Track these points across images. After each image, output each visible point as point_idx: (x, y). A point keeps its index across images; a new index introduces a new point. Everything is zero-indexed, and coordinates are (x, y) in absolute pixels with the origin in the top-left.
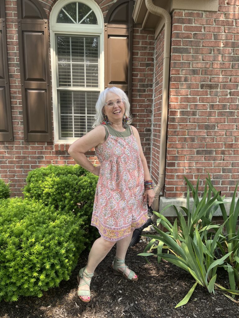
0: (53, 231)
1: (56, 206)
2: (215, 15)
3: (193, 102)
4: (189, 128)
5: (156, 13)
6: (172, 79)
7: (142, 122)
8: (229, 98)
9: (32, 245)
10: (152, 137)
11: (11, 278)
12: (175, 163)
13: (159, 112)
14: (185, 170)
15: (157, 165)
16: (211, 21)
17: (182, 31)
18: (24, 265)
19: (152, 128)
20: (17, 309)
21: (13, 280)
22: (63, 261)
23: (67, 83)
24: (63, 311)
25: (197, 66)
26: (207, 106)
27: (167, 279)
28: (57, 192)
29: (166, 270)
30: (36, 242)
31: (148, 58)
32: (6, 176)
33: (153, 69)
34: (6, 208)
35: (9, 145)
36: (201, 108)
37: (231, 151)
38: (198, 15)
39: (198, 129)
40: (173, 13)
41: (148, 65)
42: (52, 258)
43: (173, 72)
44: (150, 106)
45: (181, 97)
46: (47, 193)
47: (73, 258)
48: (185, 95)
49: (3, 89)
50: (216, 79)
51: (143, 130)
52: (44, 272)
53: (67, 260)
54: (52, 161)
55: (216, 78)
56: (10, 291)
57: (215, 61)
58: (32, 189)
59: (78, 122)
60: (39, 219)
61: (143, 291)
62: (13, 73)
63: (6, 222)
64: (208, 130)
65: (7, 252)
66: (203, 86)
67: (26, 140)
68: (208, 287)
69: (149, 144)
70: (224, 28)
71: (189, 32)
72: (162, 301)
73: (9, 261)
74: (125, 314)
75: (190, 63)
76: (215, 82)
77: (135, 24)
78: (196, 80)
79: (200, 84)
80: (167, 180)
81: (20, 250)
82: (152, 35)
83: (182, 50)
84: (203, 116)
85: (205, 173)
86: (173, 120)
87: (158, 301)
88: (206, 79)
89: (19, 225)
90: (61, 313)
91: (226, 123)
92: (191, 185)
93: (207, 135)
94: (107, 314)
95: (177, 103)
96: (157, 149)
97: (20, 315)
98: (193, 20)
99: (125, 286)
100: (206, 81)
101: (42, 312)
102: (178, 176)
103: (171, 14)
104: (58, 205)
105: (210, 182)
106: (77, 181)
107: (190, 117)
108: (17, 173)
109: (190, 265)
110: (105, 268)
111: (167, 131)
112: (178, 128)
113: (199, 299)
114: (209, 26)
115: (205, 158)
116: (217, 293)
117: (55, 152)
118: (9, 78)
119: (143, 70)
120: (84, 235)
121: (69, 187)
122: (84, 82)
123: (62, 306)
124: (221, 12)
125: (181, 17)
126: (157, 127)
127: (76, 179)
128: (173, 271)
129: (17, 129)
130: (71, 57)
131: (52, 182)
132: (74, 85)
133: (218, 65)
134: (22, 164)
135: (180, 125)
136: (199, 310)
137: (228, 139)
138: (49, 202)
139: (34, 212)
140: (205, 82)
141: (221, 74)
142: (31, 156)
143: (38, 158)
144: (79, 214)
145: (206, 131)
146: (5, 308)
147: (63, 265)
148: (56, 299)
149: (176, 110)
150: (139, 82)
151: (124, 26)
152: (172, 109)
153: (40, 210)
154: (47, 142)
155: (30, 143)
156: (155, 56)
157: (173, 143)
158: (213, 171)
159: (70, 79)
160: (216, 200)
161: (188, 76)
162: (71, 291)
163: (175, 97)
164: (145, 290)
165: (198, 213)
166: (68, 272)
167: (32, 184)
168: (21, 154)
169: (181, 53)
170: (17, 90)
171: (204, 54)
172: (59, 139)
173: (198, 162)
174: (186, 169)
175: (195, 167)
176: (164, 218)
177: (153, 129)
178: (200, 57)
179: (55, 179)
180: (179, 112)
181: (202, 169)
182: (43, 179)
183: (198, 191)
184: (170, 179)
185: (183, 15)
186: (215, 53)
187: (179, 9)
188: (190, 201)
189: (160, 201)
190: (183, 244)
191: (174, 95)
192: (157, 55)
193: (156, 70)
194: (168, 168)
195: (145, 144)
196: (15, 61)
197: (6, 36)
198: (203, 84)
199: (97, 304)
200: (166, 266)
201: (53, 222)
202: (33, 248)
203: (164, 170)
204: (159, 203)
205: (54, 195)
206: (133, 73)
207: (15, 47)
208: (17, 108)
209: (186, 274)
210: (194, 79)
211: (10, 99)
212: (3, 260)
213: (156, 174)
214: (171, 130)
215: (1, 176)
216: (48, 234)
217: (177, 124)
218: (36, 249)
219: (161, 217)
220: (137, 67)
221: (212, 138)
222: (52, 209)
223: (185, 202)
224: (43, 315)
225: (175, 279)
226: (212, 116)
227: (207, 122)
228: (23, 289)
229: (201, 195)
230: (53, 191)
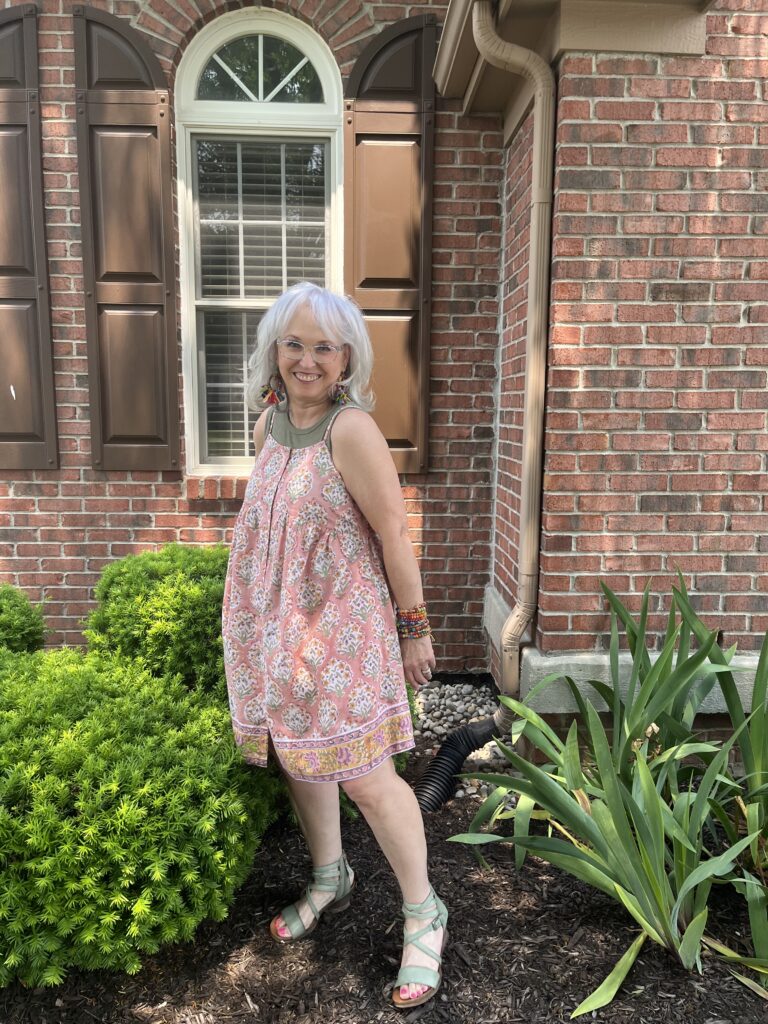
0: (177, 760)
1: (186, 675)
2: (695, 67)
3: (626, 343)
4: (614, 427)
5: (507, 63)
6: (560, 271)
7: (466, 408)
8: (745, 328)
9: (110, 804)
10: (498, 455)
11: (41, 909)
12: (570, 537)
13: (518, 375)
14: (602, 561)
15: (511, 546)
16: (683, 86)
17: (589, 118)
18: (83, 867)
19: (497, 425)
20: (60, 1010)
21: (49, 916)
22: (207, 857)
23: (228, 287)
24: (208, 1022)
25: (640, 230)
26: (672, 355)
27: (545, 921)
28: (191, 632)
29: (542, 892)
30: (123, 793)
31: (483, 206)
32: (32, 580)
33: (500, 238)
34: (30, 682)
35: (44, 480)
36: (653, 361)
37: (753, 501)
38: (641, 67)
39: (645, 430)
40: (562, 62)
41: (481, 226)
42: (171, 846)
43: (560, 247)
44: (490, 355)
45: (588, 325)
46: (160, 635)
47: (241, 846)
48: (600, 322)
49: (28, 306)
50: (701, 269)
51: (467, 432)
52: (147, 892)
53: (219, 855)
54: (178, 531)
55: (701, 265)
56: (37, 952)
57: (698, 211)
58: (113, 620)
60: (132, 717)
61: (468, 960)
62: (60, 256)
63: (30, 727)
64: (677, 433)
66: (660, 292)
67: (98, 464)
68: (680, 951)
69: (487, 477)
70: (726, 106)
71: (612, 122)
72: (527, 994)
73: (36, 854)
75: (615, 219)
76: (697, 279)
77: (443, 99)
78: (635, 272)
79: (648, 284)
80: (545, 593)
81: (73, 820)
82: (496, 133)
83: (590, 178)
84: (659, 386)
85: (667, 571)
86: (564, 401)
87: (517, 995)
88: (670, 268)
89: (68, 741)
91: (736, 410)
92: (623, 612)
93: (675, 449)
95: (576, 347)
96: (511, 492)
100: (668, 275)
102: (580, 581)
103: (554, 65)
104: (195, 674)
105: (686, 603)
107: (616, 390)
108: (67, 570)
109: (622, 876)
111: (544, 435)
112: (580, 425)
113: (651, 988)
114: (677, 101)
115: (668, 522)
116: (711, 968)
117: (188, 505)
118: (48, 273)
119: (468, 243)
122: (280, 283)
123: (202, 1005)
124: (714, 58)
125: (584, 76)
126: (511, 423)
128: (566, 893)
129: (69, 431)
130: (240, 205)
131: (177, 599)
132: (248, 293)
133: (708, 224)
134: (83, 541)
135: (587, 416)
137: (743, 460)
138: (167, 665)
139: (119, 696)
140: (664, 277)
141: (718, 253)
142: (111, 517)
143: (136, 521)
145: (670, 434)
146: (22, 1006)
147: (206, 871)
148: (183, 982)
149: (572, 369)
150: (453, 281)
151: (409, 107)
152: (560, 365)
153: (139, 690)
154: (164, 472)
155: (111, 475)
156: (506, 198)
157: (564, 473)
158: (695, 567)
159: (237, 272)
160: (707, 660)
161: (610, 259)
162: (234, 954)
163: (568, 328)
164: (474, 958)
165: (648, 702)
166: (224, 892)
167: (113, 605)
168: (80, 510)
169: (587, 187)
171: (660, 190)
172: (202, 461)
173: (643, 537)
174: (607, 559)
175: (634, 551)
176: (535, 719)
177: (498, 429)
178: (650, 200)
179: (187, 589)
180: (581, 375)
181: (660, 557)
182: (147, 591)
183: (648, 630)
184: (555, 590)
185: (591, 68)
186: (696, 186)
187: (579, 51)
188: (620, 663)
189: (523, 662)
190: (598, 803)
191: (566, 322)
192: (511, 194)
193: (507, 242)
194: (549, 555)
195: (475, 477)
196: (68, 219)
197: (42, 141)
198: (659, 285)
199: (316, 1002)
200: (544, 878)
201: (177, 728)
202: (114, 813)
203: (536, 561)
204: (520, 669)
205: (181, 641)
206: (436, 250)
207: (68, 175)
208: (72, 366)
209: (607, 905)
210: (630, 269)
211: (52, 338)
212: (17, 851)
213: (509, 573)
214: (557, 432)
215: (17, 580)
216: (160, 769)
217: (576, 415)
218: (121, 817)
219: (524, 714)
220: (449, 232)
221: (690, 456)
222: (175, 686)
223: (603, 666)
225: (573, 923)
226: (689, 388)
227: (674, 405)
228: (80, 945)
229: (656, 643)
230: (177, 628)
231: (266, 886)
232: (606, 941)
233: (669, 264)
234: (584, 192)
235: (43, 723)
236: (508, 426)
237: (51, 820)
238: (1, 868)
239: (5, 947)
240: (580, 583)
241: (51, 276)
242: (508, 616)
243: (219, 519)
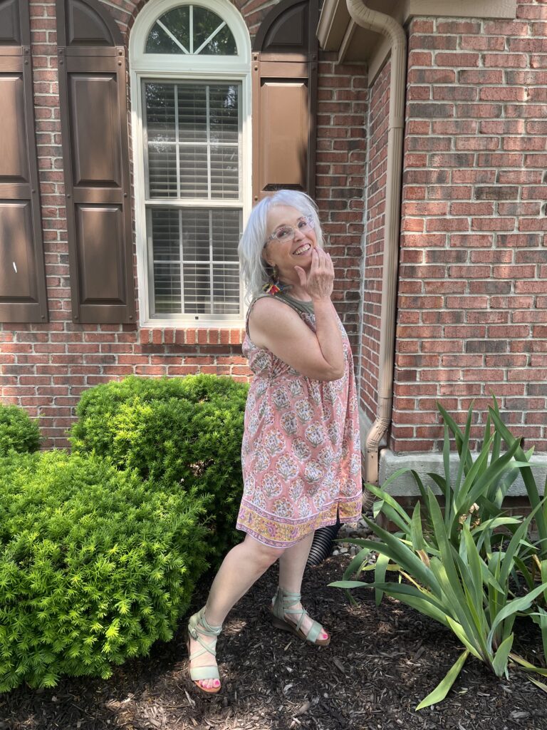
0: (136, 529)
1: (142, 469)
2: (509, 28)
3: (457, 230)
4: (448, 292)
5: (371, 25)
6: (409, 177)
7: (340, 278)
8: (543, 219)
9: (90, 560)
10: (363, 312)
11: (41, 634)
12: (416, 371)
13: (378, 254)
14: (438, 388)
15: (372, 378)
16: (499, 42)
17: (431, 66)
18: (71, 604)
19: (362, 290)
20: (55, 704)
21: (46, 638)
22: (158, 597)
23: (168, 191)
24: (159, 713)
25: (468, 147)
26: (490, 239)
27: (397, 642)
28: (145, 438)
29: (394, 621)
30: (99, 552)
31: (353, 130)
32: (32, 402)
33: (365, 155)
34: (31, 474)
35: (38, 330)
36: (477, 244)
38: (469, 26)
39: (470, 293)
40: (411, 24)
41: (352, 146)
42: (133, 589)
43: (410, 161)
44: (358, 239)
45: (429, 218)
46: (123, 441)
47: (182, 589)
48: (438, 215)
49: (25, 205)
50: (512, 176)
51: (341, 296)
52: (116, 621)
54: (134, 367)
55: (511, 174)
56: (39, 663)
57: (510, 133)
58: (89, 430)
59: (192, 279)
60: (104, 499)
61: (342, 668)
62: (48, 168)
63: (31, 506)
64: (493, 296)
66: (482, 193)
67: (77, 319)
68: (494, 663)
69: (355, 328)
70: (531, 57)
71: (448, 68)
72: (385, 693)
73: (37, 595)
74: (299, 722)
75: (450, 139)
76: (509, 183)
77: (324, 52)
78: (462, 179)
79: (473, 187)
80: (397, 411)
81: (63, 571)
82: (363, 77)
83: (431, 109)
84: (480, 262)
85: (485, 395)
86: (412, 271)
87: (377, 694)
88: (489, 176)
89: (57, 517)
90: (155, 716)
91: (536, 279)
92: (453, 424)
93: (491, 308)
94: (257, 721)
95: (420, 233)
96: (373, 339)
97: (62, 718)
98: (458, 41)
99: (299, 656)
100: (488, 180)
101: (113, 714)
102: (422, 402)
103: (405, 26)
104: (148, 469)
105: (499, 418)
106: (189, 414)
107: (449, 265)
108: (55, 395)
109: (453, 611)
110: (254, 613)
111: (397, 297)
112: (423, 290)
113: (472, 690)
114: (495, 53)
115: (485, 360)
116: (516, 676)
117: (141, 348)
118: (39, 180)
119: (342, 158)
120: (207, 538)
121: (171, 428)
122: (206, 188)
123: (155, 701)
124: (522, 21)
125: (428, 35)
126: (373, 289)
127: (188, 410)
128: (412, 622)
129: (55, 296)
130: (177, 131)
131: (135, 415)
132: (183, 195)
133: (518, 143)
134: (67, 374)
135: (428, 283)
136: (473, 716)
137: (541, 315)
138: (128, 462)
139: (94, 484)
140: (485, 182)
141: (524, 164)
142: (86, 357)
143: (104, 360)
144: (194, 489)
145: (488, 297)
146: (28, 701)
147: (157, 607)
148: (142, 684)
149: (418, 249)
150: (331, 186)
151: (300, 58)
152: (409, 247)
153: (108, 480)
154: (124, 325)
155: (85, 326)
156: (369, 125)
157: (411, 325)
158: (505, 392)
159: (175, 180)
160: (513, 459)
161: (446, 169)
162: (178, 665)
163: (415, 220)
164: (347, 667)
165: (471, 488)
166: (170, 621)
167: (89, 419)
168: (64, 352)
169: (430, 116)
170: (57, 207)
171: (483, 118)
172: (151, 317)
173: (468, 371)
174: (442, 386)
175: (461, 381)
176: (390, 500)
177: (363, 293)
178: (475, 125)
179: (142, 408)
180: (424, 254)
181: (480, 385)
182: (113, 409)
183: (471, 437)
184: (404, 409)
185: (432, 29)
186: (508, 115)
187: (424, 16)
188: (450, 460)
189: (381, 460)
190: (435, 560)
191: (413, 215)
192: (373, 122)
193: (370, 155)
194: (400, 384)
196: (53, 141)
197: (33, 84)
198: (482, 187)
199: (236, 698)
200: (396, 612)
201: (135, 507)
202: (92, 566)
203: (390, 388)
204: (379, 465)
205: (137, 445)
206: (318, 163)
207: (53, 109)
208: (57, 248)
209: (441, 631)
210: (460, 177)
211: (42, 228)
212: (24, 592)
213: (371, 397)
214: (405, 295)
215: (20, 402)
216: (124, 535)
217: (421, 282)
218: (97, 569)
219: (383, 497)
220: (328, 150)
221: (502, 312)
222: (134, 476)
223: (439, 463)
224: (112, 721)
225: (417, 643)
226: (502, 263)
227: (491, 275)
228: (69, 659)
229: (476, 446)
230: (135, 436)
232: (440, 656)
233: (489, 173)
234: (427, 120)
235: (41, 503)
236: (370, 292)
237: (48, 571)
238: (12, 604)
239: (16, 660)
240: (422, 403)
241: (41, 182)
242: (370, 427)
243: (164, 358)
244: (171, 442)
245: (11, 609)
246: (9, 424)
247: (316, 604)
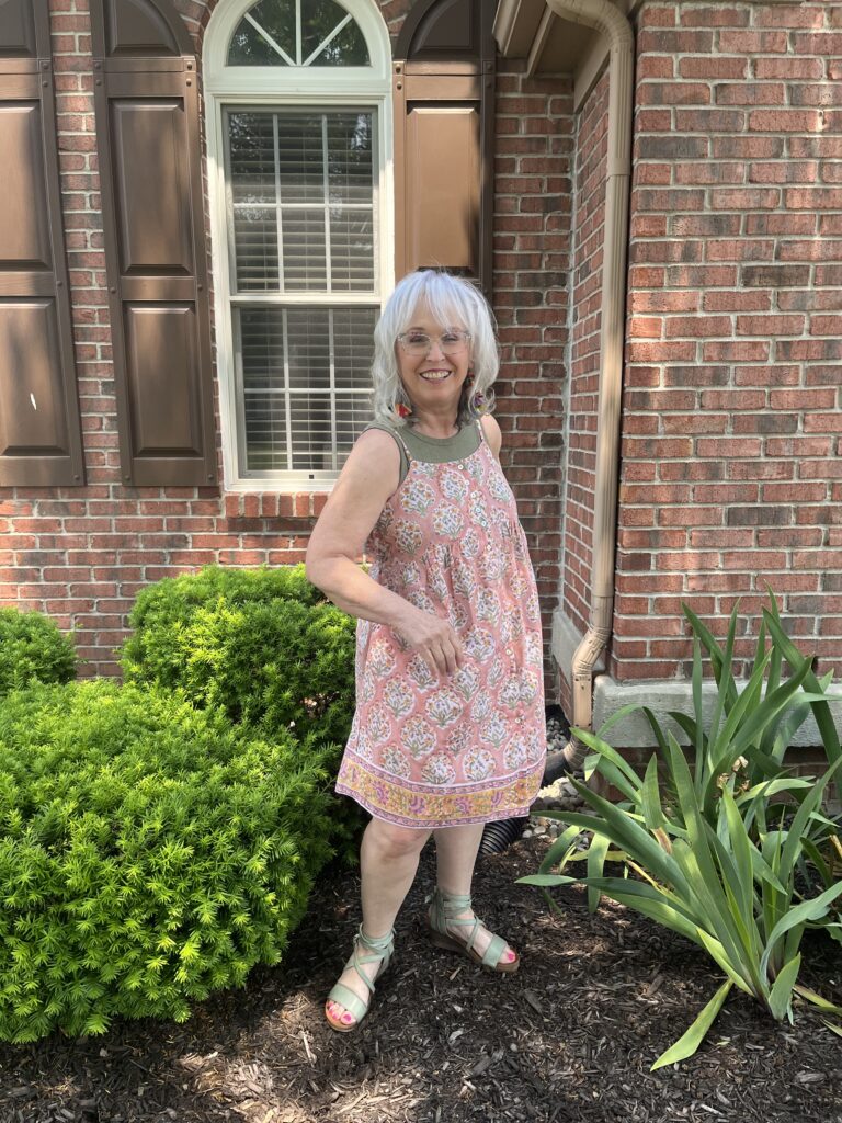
0: (223, 797)
1: (231, 707)
2: (795, 16)
3: (713, 335)
4: (699, 431)
5: (578, 15)
6: (638, 253)
7: (532, 412)
9: (154, 843)
10: (567, 465)
11: (83, 954)
12: (649, 555)
13: (591, 374)
14: (684, 580)
15: (582, 566)
16: (779, 39)
17: (673, 77)
18: (127, 909)
19: (567, 431)
20: (105, 1061)
21: (92, 961)
22: (258, 899)
23: (265, 280)
24: (262, 1073)
25: (730, 204)
26: (765, 348)
27: (621, 968)
28: (235, 660)
29: (617, 937)
30: (167, 831)
31: (550, 181)
32: (61, 607)
33: (570, 219)
34: (63, 715)
35: (70, 498)
36: (744, 356)
38: (731, 17)
39: (734, 433)
40: (641, 13)
41: (549, 205)
42: (220, 887)
43: (640, 227)
44: (559, 352)
46: (201, 664)
47: (293, 888)
48: (684, 311)
49: (47, 305)
50: (799, 249)
51: (534, 439)
52: (195, 935)
54: (217, 553)
55: (799, 245)
56: (79, 999)
57: (796, 182)
58: (149, 648)
59: (304, 416)
60: (174, 752)
61: (538, 1007)
62: (80, 248)
63: (65, 762)
64: (769, 437)
65: (68, 866)
66: (753, 276)
67: (129, 480)
68: (770, 999)
69: (555, 490)
70: (828, 62)
71: (699, 81)
72: (604, 1045)
73: (76, 896)
74: (473, 1087)
75: (702, 192)
76: (795, 260)
77: (505, 58)
78: (725, 253)
79: (739, 267)
80: (620, 617)
81: (115, 859)
82: (565, 97)
83: (674, 145)
84: (751, 385)
85: (757, 592)
86: (643, 400)
87: (592, 1045)
88: (764, 249)
89: (106, 777)
90: (255, 1078)
91: (837, 410)
92: (707, 636)
93: (767, 455)
94: (410, 1087)
95: (656, 341)
96: (583, 506)
97: (115, 1082)
98: (714, 39)
99: (472, 989)
100: (762, 257)
101: (191, 1077)
102: (659, 603)
103: (632, 17)
104: (240, 706)
105: (776, 624)
106: (302, 622)
107: (702, 390)
108: (98, 597)
109: (706, 921)
110: (403, 925)
111: (620, 441)
112: (661, 429)
113: (738, 1040)
114: (772, 56)
115: (757, 537)
116: (804, 1019)
117: (227, 523)
118: (67, 267)
119: (535, 224)
120: (331, 812)
121: (275, 645)
122: (323, 275)
123: (256, 1055)
124: (815, 5)
125: (667, 29)
126: (583, 429)
127: (301, 616)
128: (644, 939)
129: (95, 444)
130: (278, 186)
131: (219, 625)
132: (288, 286)
133: (808, 197)
134: (115, 564)
135: (668, 419)
136: (739, 1080)
138: (210, 696)
139: (158, 730)
140: (757, 259)
141: (819, 230)
142: (144, 538)
143: (171, 542)
144: (312, 737)
145: (762, 438)
146: (64, 1056)
147: (257, 914)
148: (235, 1029)
149: (652, 366)
150: (517, 268)
151: (466, 68)
152: (639, 362)
153: (180, 723)
154: (200, 488)
155: (141, 491)
156: (577, 172)
157: (643, 484)
158: (788, 585)
159: (275, 263)
160: (800, 689)
161: (696, 239)
162: (288, 1001)
163: (647, 319)
164: (546, 1006)
165: (735, 734)
166: (277, 935)
167: (149, 632)
168: (110, 531)
169: (670, 156)
170: (96, 308)
171: (754, 158)
172: (241, 475)
173: (730, 553)
174: (690, 578)
175: (720, 570)
176: (610, 753)
177: (568, 436)
178: (741, 170)
179: (229, 614)
180: (662, 373)
181: (749, 576)
182: (185, 617)
183: (735, 656)
184: (632, 613)
185: (674, 20)
186: (794, 154)
188: (704, 692)
189: (596, 692)
190: (680, 844)
191: (645, 312)
192: (582, 167)
193: (577, 223)
194: (625, 574)
195: (542, 490)
196: (88, 205)
197: (56, 117)
198: (752, 267)
199: (377, 1051)
200: (620, 922)
201: (222, 764)
202: (158, 852)
203: (610, 581)
204: (593, 700)
205: (223, 670)
206: (497, 234)
207: (87, 155)
208: (97, 371)
209: (689, 951)
210: (718, 251)
211: (74, 340)
212: (56, 892)
213: (580, 596)
214: (633, 437)
215: (45, 607)
216: (206, 806)
217: (657, 417)
218: (166, 857)
219: (598, 747)
220: (512, 212)
221: (784, 463)
222: (219, 719)
223: (685, 696)
224: (191, 1086)
225: (652, 970)
226: (784, 385)
227: (767, 405)
228: (126, 991)
229: (743, 670)
230: (219, 657)
231: (321, 930)
232: (688, 988)
234: (666, 162)
235: (80, 757)
236: (579, 433)
237: (92, 860)
238: (38, 910)
239: (45, 994)
240: (660, 605)
241: (71, 270)
242: (578, 642)
243: (261, 539)
244: (274, 664)
245: (38, 916)
246: (29, 640)
247: (498, 911)
